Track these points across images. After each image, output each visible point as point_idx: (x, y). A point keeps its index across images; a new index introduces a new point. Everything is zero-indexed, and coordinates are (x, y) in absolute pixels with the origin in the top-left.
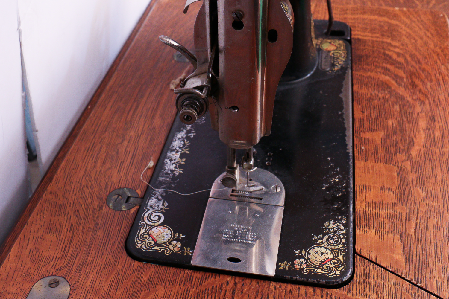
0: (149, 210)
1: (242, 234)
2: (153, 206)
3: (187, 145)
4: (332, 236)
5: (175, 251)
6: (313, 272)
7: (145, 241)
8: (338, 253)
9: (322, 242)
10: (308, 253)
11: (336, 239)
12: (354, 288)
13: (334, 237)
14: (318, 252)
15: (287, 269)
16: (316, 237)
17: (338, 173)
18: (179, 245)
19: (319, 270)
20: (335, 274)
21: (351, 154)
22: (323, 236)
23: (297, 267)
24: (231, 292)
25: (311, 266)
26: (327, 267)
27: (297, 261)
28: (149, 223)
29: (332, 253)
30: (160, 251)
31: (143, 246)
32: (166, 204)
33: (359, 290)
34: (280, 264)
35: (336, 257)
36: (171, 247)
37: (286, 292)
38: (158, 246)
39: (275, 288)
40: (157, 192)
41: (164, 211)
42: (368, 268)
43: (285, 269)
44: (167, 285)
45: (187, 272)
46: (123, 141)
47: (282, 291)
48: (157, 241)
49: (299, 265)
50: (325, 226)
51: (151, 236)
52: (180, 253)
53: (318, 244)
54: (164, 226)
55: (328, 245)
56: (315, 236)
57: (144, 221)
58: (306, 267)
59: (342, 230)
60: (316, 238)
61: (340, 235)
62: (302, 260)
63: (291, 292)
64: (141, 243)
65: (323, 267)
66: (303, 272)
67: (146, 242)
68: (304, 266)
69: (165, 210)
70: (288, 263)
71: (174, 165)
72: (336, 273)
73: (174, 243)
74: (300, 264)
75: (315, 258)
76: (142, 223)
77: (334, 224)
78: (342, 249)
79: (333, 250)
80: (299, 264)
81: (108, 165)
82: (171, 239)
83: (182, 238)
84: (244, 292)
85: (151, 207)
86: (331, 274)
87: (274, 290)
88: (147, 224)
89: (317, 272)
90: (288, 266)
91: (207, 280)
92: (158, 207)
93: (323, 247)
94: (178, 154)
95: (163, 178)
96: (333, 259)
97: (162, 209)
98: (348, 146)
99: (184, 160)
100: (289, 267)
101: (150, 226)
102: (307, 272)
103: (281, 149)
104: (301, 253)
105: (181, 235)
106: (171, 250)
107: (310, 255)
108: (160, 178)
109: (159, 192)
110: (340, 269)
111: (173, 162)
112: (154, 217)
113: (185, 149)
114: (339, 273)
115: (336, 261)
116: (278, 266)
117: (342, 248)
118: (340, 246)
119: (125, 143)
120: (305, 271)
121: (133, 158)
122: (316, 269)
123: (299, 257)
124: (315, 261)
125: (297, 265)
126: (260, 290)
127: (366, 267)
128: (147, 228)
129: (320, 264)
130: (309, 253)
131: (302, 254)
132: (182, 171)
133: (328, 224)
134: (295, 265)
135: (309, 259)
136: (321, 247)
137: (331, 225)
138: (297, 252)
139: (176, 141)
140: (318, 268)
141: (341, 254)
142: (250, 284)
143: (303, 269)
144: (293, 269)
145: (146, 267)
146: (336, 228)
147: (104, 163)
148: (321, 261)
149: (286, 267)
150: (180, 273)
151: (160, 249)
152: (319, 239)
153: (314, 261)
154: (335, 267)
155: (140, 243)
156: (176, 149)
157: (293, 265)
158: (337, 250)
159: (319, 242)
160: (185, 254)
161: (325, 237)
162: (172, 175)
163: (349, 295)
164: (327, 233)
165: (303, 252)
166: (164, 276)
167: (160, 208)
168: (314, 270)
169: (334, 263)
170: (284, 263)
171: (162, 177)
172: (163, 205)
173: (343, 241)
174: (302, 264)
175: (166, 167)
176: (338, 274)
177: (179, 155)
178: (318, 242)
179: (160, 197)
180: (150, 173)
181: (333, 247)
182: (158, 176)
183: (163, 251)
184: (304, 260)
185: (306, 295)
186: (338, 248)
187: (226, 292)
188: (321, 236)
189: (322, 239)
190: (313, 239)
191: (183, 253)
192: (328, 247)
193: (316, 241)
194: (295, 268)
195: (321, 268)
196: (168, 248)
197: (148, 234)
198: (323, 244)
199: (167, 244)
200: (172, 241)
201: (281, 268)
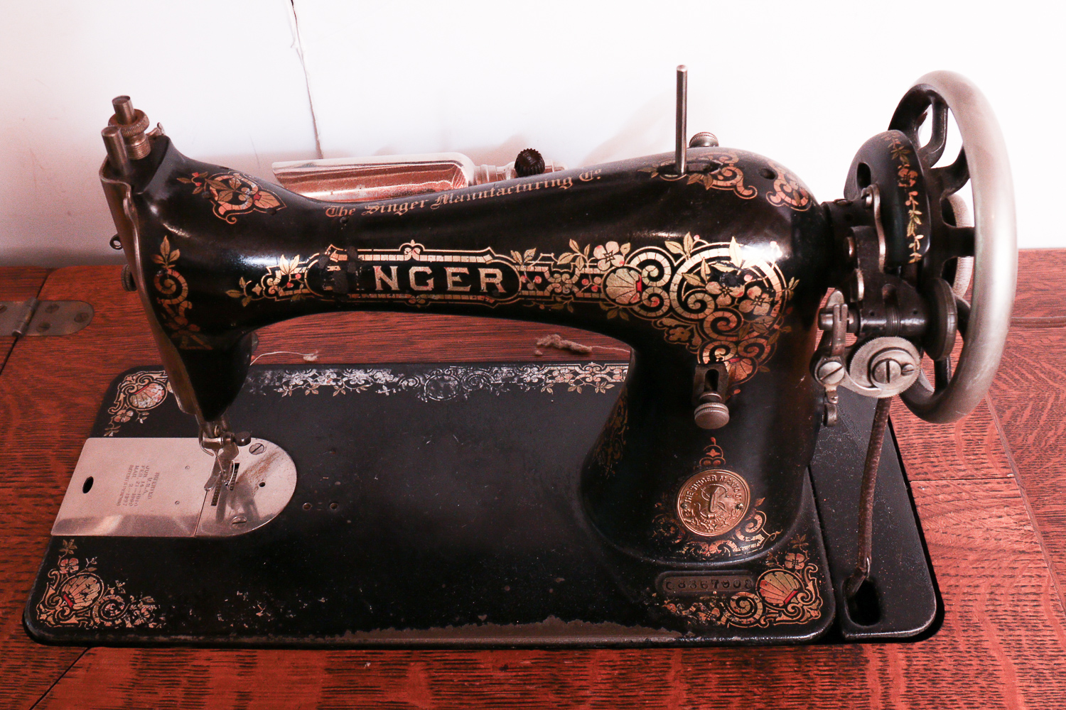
3: (356, 390)
4: (122, 607)
5: (114, 418)
6: (49, 584)
8: (83, 616)
9: (109, 593)
10: (88, 576)
11: (114, 613)
12: (19, 645)
13: (119, 610)
14: (89, 588)
15: (62, 550)
16: (121, 585)
17: (279, 615)
18: (126, 420)
19: (51, 591)
20: (41, 613)
22: (122, 596)
23: (64, 563)
24: (39, 493)
25: (62, 579)
26: (57, 602)
27: (75, 561)
29: (84, 607)
30: (117, 401)
31: (127, 383)
33: (12, 651)
34: (73, 540)
35: (74, 614)
36: (122, 412)
38: (125, 398)
39: (39, 543)
42: (55, 665)
43: (63, 547)
44: (64, 424)
48: (136, 395)
50: (143, 597)
51: (145, 387)
52: (110, 423)
53: (106, 589)
54: (163, 397)
55: (102, 601)
56: (124, 584)
58: (61, 574)
59: (132, 622)
60: (119, 585)
61: (122, 619)
62: (76, 568)
64: (133, 380)
65: (57, 595)
66: (53, 570)
67: (135, 384)
68: (63, 571)
70: (72, 551)
71: (301, 383)
72: (43, 613)
73: (130, 414)
74: (69, 565)
77: (148, 610)
78: (89, 623)
79: (92, 609)
82: (137, 410)
83: (139, 420)
86: (41, 607)
87: (33, 542)
89: (49, 589)
90: (67, 550)
93: (99, 595)
94: (331, 382)
95: (269, 377)
96: (72, 610)
99: (315, 392)
100: (65, 552)
102: (51, 575)
103: (349, 521)
104: (91, 565)
105: (145, 418)
106: (116, 413)
107: (85, 578)
110: (50, 619)
111: (310, 380)
113: (346, 389)
114: (41, 618)
115: (66, 614)
116: (68, 538)
117: (92, 623)
118: (97, 620)
120: (53, 573)
122: (54, 588)
123: (82, 564)
124: (72, 585)
125: (67, 563)
127: (56, 663)
129: (65, 592)
131: (89, 566)
132: (288, 395)
133: (148, 601)
134: (67, 560)
135: (77, 577)
136: (99, 593)
137: (145, 607)
138: (93, 561)
139: (368, 373)
140: (55, 590)
141: (79, 621)
143: (58, 570)
144: (60, 557)
146: (138, 613)
148: (70, 594)
149: (66, 548)
151: (120, 402)
152: (116, 590)
154: (55, 612)
156: (345, 377)
157: (69, 557)
158: (89, 615)
160: (107, 429)
161: (120, 598)
162: (277, 384)
163: (6, 638)
164: (127, 601)
165: (92, 569)
168: (53, 585)
169: (63, 611)
170: (73, 545)
171: (272, 374)
173: (109, 624)
174: (68, 569)
176: (40, 616)
177: (329, 385)
178: (109, 589)
181: (96, 608)
182: (277, 370)
183: (115, 405)
184: (76, 570)
186: (94, 616)
187: (42, 487)
188: (122, 592)
189: (116, 593)
190: (117, 581)
191: (111, 426)
192: (97, 603)
193: (113, 585)
194: (62, 559)
195: (56, 593)
196: (121, 409)
197: (150, 383)
198: (106, 595)
199: (128, 406)
200: (134, 411)
201: (65, 542)
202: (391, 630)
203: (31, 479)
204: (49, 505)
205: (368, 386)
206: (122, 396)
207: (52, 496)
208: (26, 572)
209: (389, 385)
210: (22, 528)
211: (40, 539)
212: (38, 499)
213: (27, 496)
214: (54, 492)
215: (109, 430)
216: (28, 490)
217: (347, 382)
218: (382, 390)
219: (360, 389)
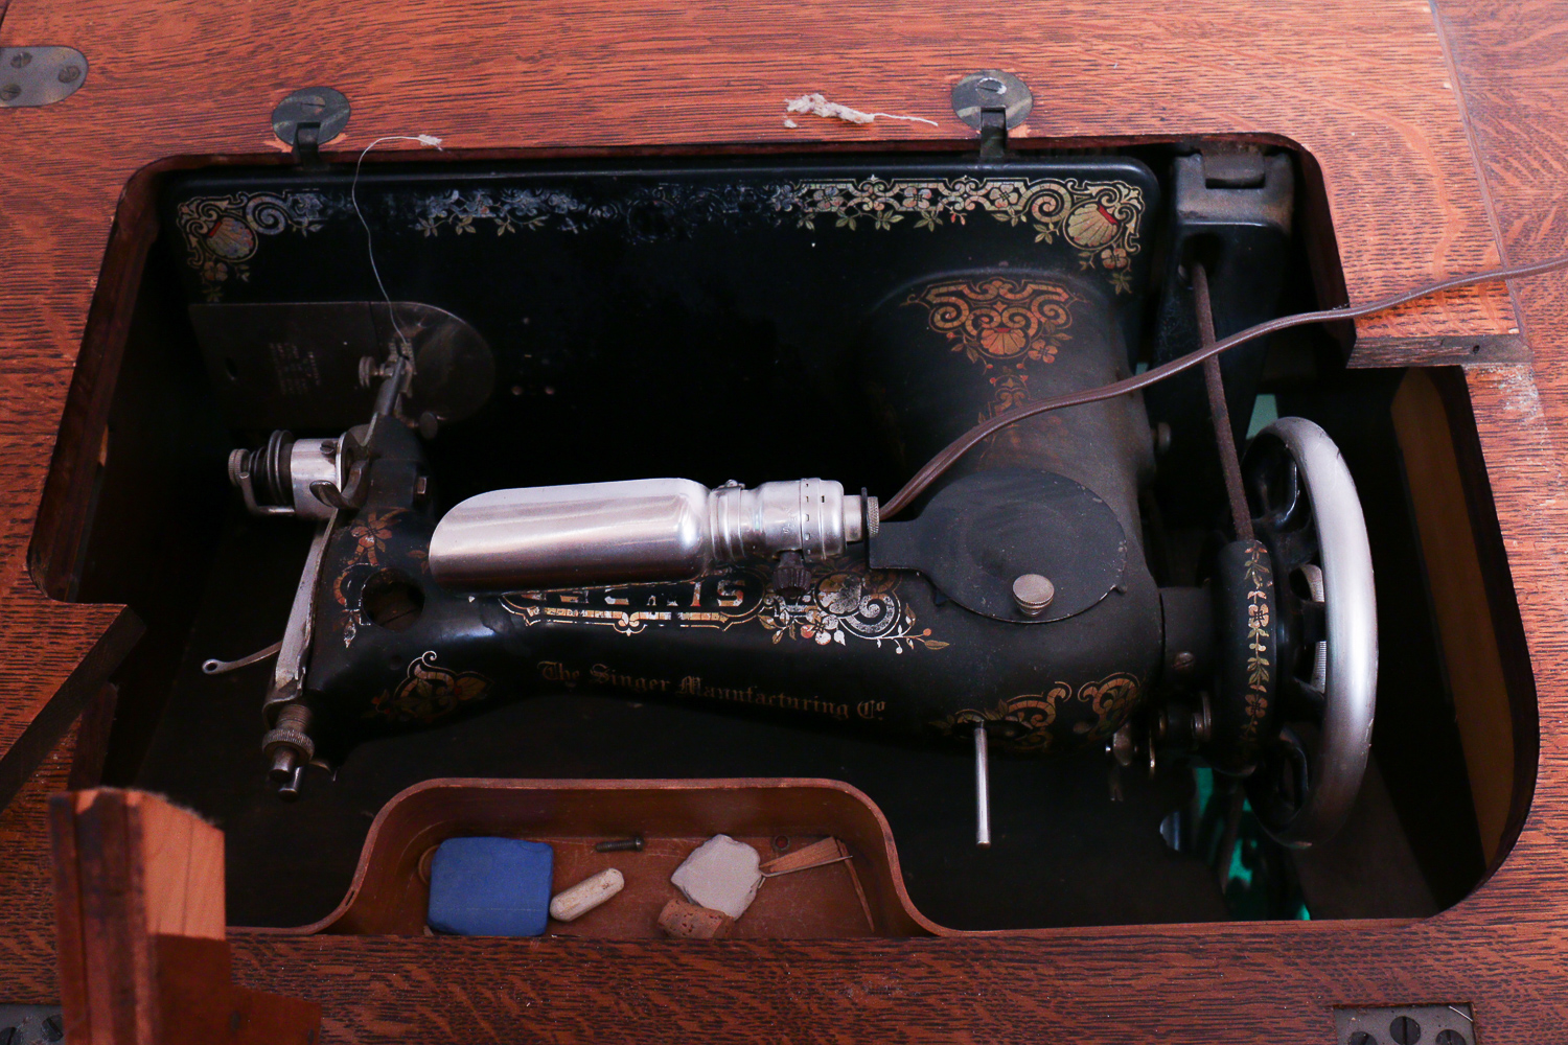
0: (285, 200)
3: (527, 226)
12: (26, 602)
24: (31, 366)
33: (18, 612)
37: (28, 466)
39: (39, 445)
40: (343, 202)
41: (295, 229)
47: (28, 459)
63: (25, 476)
71: (443, 214)
84: (30, 389)
87: (31, 443)
94: (488, 211)
95: (391, 203)
97: (300, 223)
99: (470, 230)
108: (391, 196)
109: (345, 206)
111: (456, 209)
113: (512, 224)
126: (35, 417)
132: (432, 235)
142: (51, 398)
156: (504, 204)
162: (410, 216)
163: (6, 592)
172: (311, 223)
177: (484, 216)
179: (330, 211)
185: (14, 505)
187: (35, 356)
203: (18, 343)
204: (49, 384)
205: (543, 218)
207: (51, 370)
208: (26, 491)
209: (577, 217)
210: (11, 422)
211: (40, 438)
212: (31, 375)
213: (13, 371)
214: (54, 363)
216: (15, 362)
217: (512, 212)
218: (567, 225)
219: (533, 224)
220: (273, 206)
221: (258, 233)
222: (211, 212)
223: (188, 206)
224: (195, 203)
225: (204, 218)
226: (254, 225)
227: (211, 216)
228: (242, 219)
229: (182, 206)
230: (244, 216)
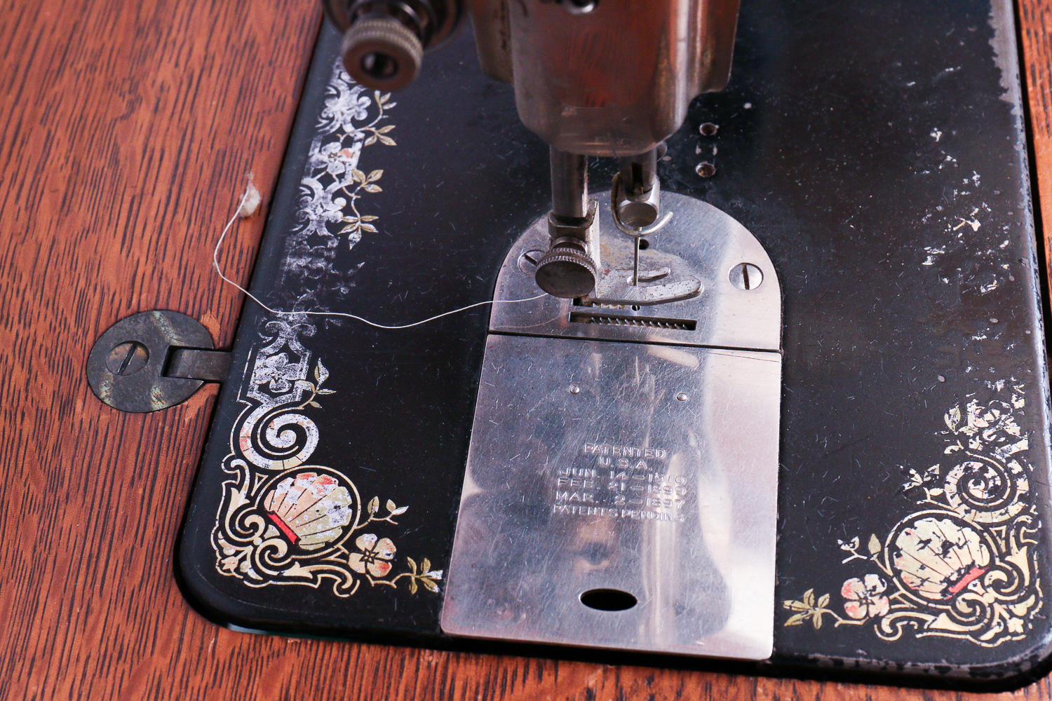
0: (256, 404)
1: (628, 483)
2: (273, 384)
3: (385, 112)
4: (977, 466)
5: (374, 578)
6: (920, 630)
7: (251, 543)
8: (1007, 539)
9: (942, 498)
10: (894, 549)
11: (993, 478)
13: (984, 470)
14: (929, 541)
15: (818, 623)
16: (917, 476)
17: (977, 196)
18: (386, 548)
19: (943, 622)
20: (1006, 632)
21: (1018, 111)
22: (945, 472)
23: (857, 612)
25: (908, 605)
26: (971, 603)
27: (852, 588)
28: (260, 461)
29: (983, 541)
30: (314, 581)
31: (246, 567)
32: (322, 374)
34: (787, 603)
35: (1002, 560)
36: (355, 562)
38: (304, 563)
40: (283, 325)
41: (316, 405)
43: (808, 623)
45: (429, 663)
46: (132, 107)
48: (298, 539)
49: (861, 604)
50: (946, 428)
51: (273, 517)
52: (393, 584)
54: (320, 472)
55: (964, 507)
56: (912, 472)
57: (240, 455)
58: (891, 611)
59: (1012, 440)
60: (918, 480)
61: (1009, 460)
62: (872, 580)
64: (237, 553)
65: (954, 607)
66: (882, 632)
67: (256, 547)
68: (881, 606)
69: (318, 398)
70: (821, 600)
71: (341, 202)
72: (1006, 628)
73: (366, 541)
74: (866, 598)
75: (922, 567)
76: (234, 463)
77: (981, 415)
78: (1023, 523)
79: (986, 527)
80: (860, 600)
81: (82, 216)
82: (355, 527)
83: (395, 518)
85: (264, 388)
86: (989, 635)
88: (254, 468)
89: (936, 630)
90: (818, 612)
91: (508, 688)
92: (290, 391)
93: (947, 517)
94: (350, 150)
95: (302, 262)
96: (992, 566)
97: (306, 395)
98: (1004, 74)
99: (377, 174)
100: (824, 615)
101: (265, 477)
102: (895, 632)
103: (748, 106)
104: (863, 549)
105: (390, 504)
106: (356, 575)
107: (899, 556)
108: (289, 260)
109: (291, 323)
110: (1020, 609)
111: (335, 187)
112: (278, 436)
113: (378, 126)
114: (1020, 630)
115: (1003, 577)
116: (781, 615)
117: (1023, 518)
118: (1015, 508)
119: (143, 115)
120: (888, 630)
121: (177, 178)
122: (929, 618)
123: (861, 569)
124: (923, 581)
125: (857, 604)
128: (256, 486)
129: (944, 592)
130: (898, 550)
131: (868, 553)
132: (372, 223)
133: (958, 417)
134: (848, 605)
135: (897, 573)
136: (940, 518)
137: (971, 418)
138: (850, 547)
139: (338, 95)
140: (936, 613)
141: (1020, 546)
143: (878, 619)
144: (841, 621)
145: (265, 652)
146: (991, 432)
147: (65, 206)
148: (947, 580)
149: (812, 616)
150: (402, 667)
151: (315, 573)
152: (929, 485)
153: (918, 582)
154: (1001, 602)
155: (232, 552)
156: (341, 130)
157: (838, 604)
158: (1004, 528)
159: (933, 498)
160: (414, 589)
161: (951, 473)
162: (333, 243)
164: (959, 458)
165: (874, 545)
166: (340, 688)
167: (299, 392)
168: (922, 622)
169: (997, 585)
170: (802, 600)
171: (298, 254)
172: (311, 377)
173: (1023, 486)
174: (875, 599)
175: (308, 210)
176: (1015, 634)
177: (358, 153)
178: (929, 500)
179: (296, 346)
180: (247, 237)
181: (986, 517)
182: (281, 254)
183: (328, 583)
184: (880, 579)
186: (1006, 517)
188: (937, 472)
189: (941, 482)
190: (907, 486)
191: (405, 582)
192: (968, 518)
193: (919, 493)
194: (846, 617)
195: (947, 612)
196: (347, 567)
197: (261, 511)
198: (948, 504)
199: (338, 550)
200: (358, 533)
201: (793, 620)
202: (994, 43)
206: (296, 570)
215: (419, 581)
219: (383, 104)
220: (264, 423)
221: (308, 462)
222: (247, 522)
223: (224, 557)
224: (222, 542)
225: (256, 539)
226: (292, 463)
227: (254, 526)
228: (274, 478)
229: (221, 565)
230: (272, 473)
